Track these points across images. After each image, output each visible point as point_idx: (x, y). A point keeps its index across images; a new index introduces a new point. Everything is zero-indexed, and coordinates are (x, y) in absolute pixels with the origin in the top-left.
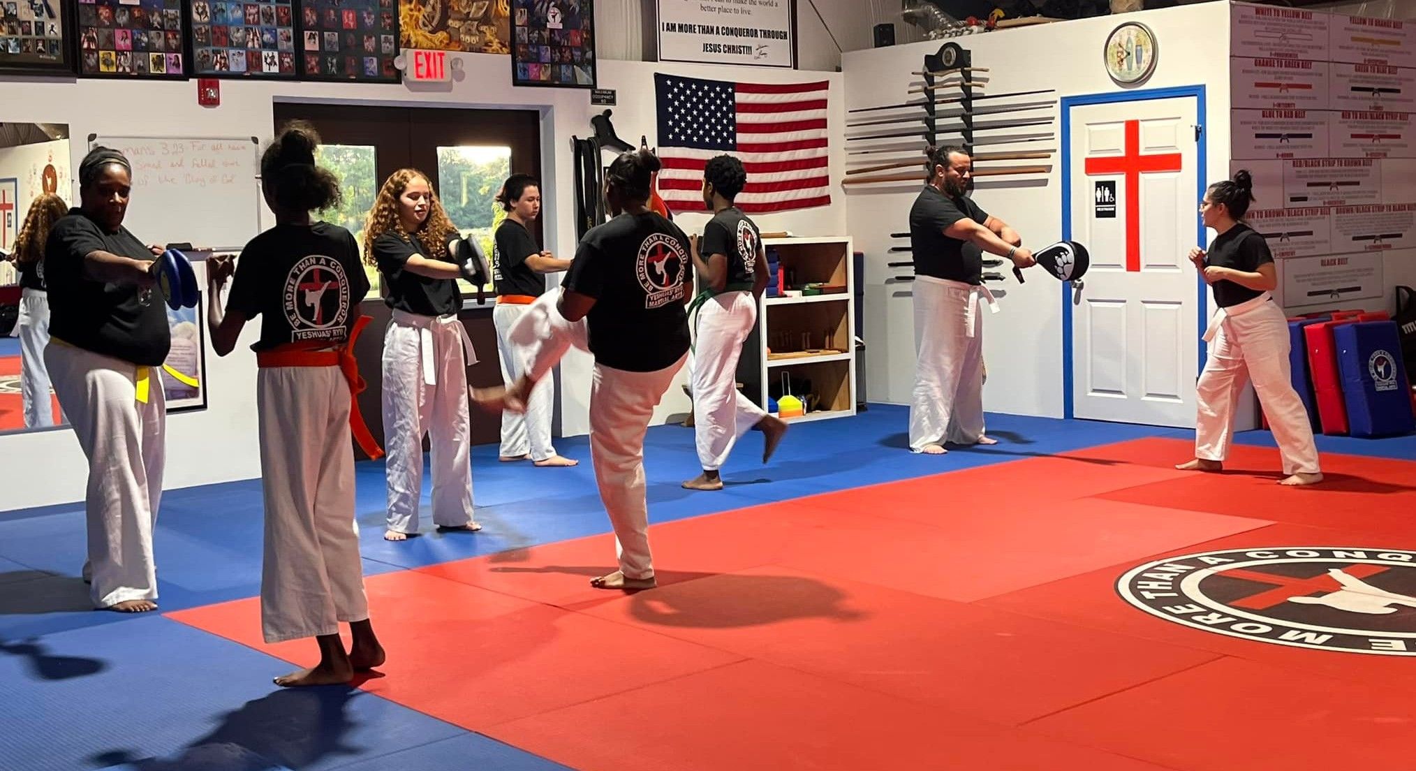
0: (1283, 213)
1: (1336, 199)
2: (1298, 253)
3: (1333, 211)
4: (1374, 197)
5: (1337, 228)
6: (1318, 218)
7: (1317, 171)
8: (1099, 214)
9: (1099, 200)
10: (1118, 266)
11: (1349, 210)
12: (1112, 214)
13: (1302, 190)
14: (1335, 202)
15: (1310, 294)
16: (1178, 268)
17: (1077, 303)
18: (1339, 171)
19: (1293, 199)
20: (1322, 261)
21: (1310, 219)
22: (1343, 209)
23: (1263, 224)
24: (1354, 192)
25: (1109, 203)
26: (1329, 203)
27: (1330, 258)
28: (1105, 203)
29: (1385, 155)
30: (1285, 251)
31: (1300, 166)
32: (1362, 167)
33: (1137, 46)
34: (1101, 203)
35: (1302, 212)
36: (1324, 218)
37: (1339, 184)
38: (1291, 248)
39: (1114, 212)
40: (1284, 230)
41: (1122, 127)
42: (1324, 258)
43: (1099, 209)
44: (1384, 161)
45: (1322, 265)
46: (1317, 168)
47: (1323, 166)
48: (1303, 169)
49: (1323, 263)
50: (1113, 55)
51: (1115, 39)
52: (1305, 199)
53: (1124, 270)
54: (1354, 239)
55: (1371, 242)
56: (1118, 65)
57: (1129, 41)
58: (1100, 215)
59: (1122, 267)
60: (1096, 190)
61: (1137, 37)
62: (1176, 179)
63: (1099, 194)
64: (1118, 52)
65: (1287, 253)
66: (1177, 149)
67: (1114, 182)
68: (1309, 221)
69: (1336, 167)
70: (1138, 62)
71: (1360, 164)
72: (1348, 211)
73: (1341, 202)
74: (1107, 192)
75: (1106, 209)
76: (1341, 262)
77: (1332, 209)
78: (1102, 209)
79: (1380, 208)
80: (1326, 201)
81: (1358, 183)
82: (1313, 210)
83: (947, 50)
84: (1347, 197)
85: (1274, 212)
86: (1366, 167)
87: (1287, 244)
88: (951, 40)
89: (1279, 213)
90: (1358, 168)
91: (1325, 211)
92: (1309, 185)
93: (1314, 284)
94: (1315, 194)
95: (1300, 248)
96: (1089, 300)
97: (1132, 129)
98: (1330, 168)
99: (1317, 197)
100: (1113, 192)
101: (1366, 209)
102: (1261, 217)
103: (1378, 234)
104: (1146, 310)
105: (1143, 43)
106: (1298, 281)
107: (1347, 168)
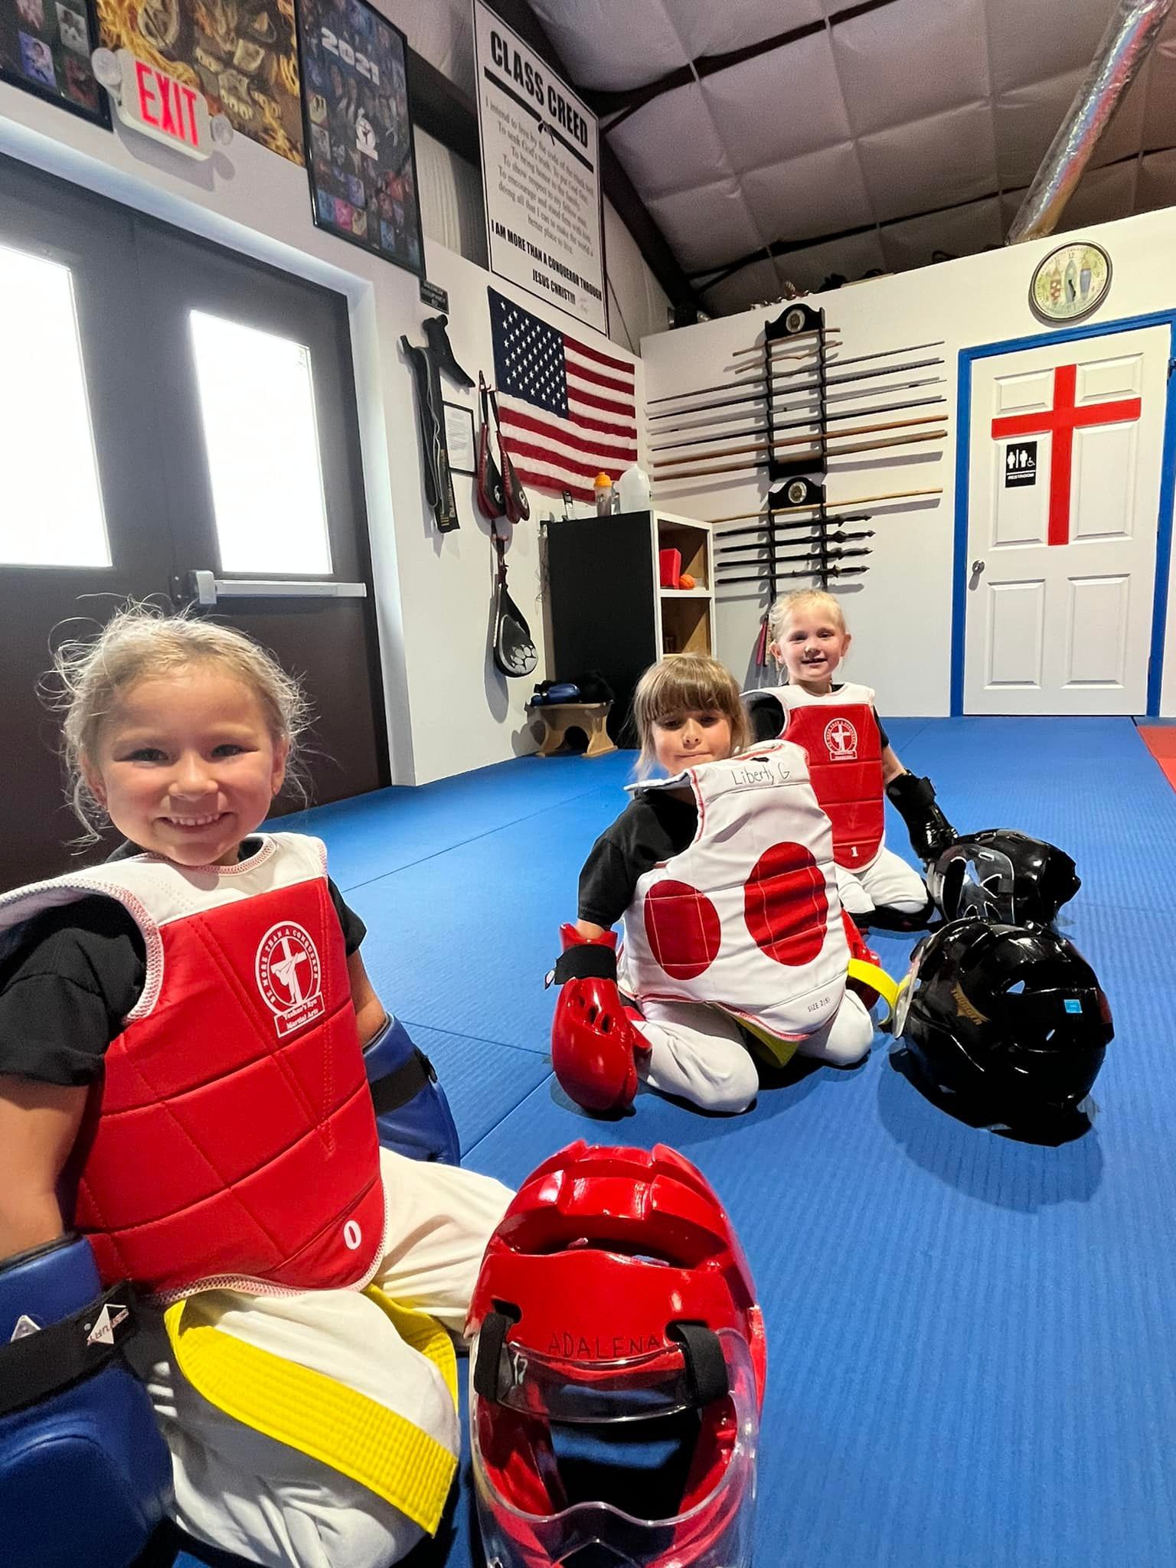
8: (1010, 484)
9: (1011, 467)
10: (1037, 541)
12: (1029, 481)
16: (1127, 535)
17: (973, 586)
25: (1027, 468)
28: (1020, 469)
33: (1082, 271)
34: (1014, 469)
39: (1033, 478)
41: (1051, 377)
43: (1009, 478)
50: (1043, 287)
51: (1049, 266)
53: (1045, 545)
56: (1051, 299)
57: (1071, 265)
59: (1041, 542)
60: (1008, 455)
61: (1084, 258)
64: (1052, 283)
66: (1135, 393)
67: (1034, 444)
70: (1084, 290)
75: (1022, 476)
78: (1016, 477)
83: (793, 313)
88: (798, 301)
96: (990, 584)
97: (1065, 378)
100: (1032, 455)
104: (1075, 587)
105: (1092, 266)
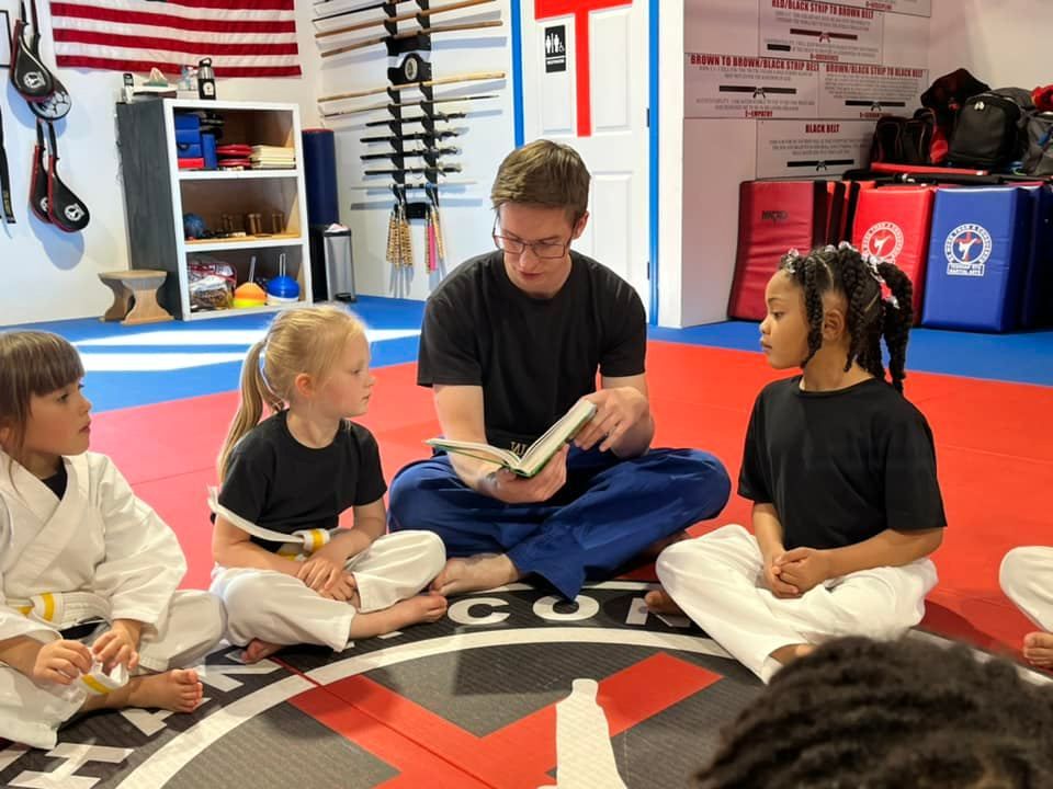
0: (757, 63)
1: (826, 54)
2: (775, 114)
3: (823, 67)
4: (873, 56)
5: (826, 88)
6: (805, 74)
7: (805, 16)
9: (549, 52)
11: (843, 68)
12: (562, 67)
13: (784, 37)
14: (826, 57)
15: (791, 164)
18: (832, 19)
19: (771, 47)
20: (807, 127)
21: (794, 73)
22: (835, 66)
23: (729, 73)
24: (850, 48)
25: (559, 54)
26: (818, 56)
27: (817, 123)
28: (555, 54)
29: (889, 7)
30: (759, 110)
31: (782, 6)
32: (860, 19)
34: (551, 55)
35: (783, 63)
36: (811, 75)
37: (831, 35)
38: (767, 107)
39: (564, 64)
40: (759, 85)
42: (809, 123)
43: (549, 63)
44: (887, 14)
45: (807, 131)
46: (804, 12)
47: (812, 10)
48: (786, 10)
49: (808, 129)
52: (787, 48)
54: (848, 103)
55: (868, 109)
58: (550, 69)
60: (547, 39)
62: (627, 17)
63: (549, 44)
65: (762, 113)
67: (563, 27)
68: (792, 76)
69: (828, 14)
71: (858, 15)
72: (841, 70)
73: (832, 57)
74: (557, 40)
75: (557, 62)
76: (831, 129)
77: (821, 64)
78: (552, 63)
79: (880, 70)
80: (815, 54)
81: (854, 37)
82: (798, 64)
84: (840, 53)
85: (745, 59)
86: (865, 20)
87: (761, 102)
89: (752, 62)
90: (855, 18)
91: (811, 66)
92: (793, 31)
93: (795, 153)
94: (800, 43)
95: (779, 108)
98: (822, 14)
99: (802, 48)
100: (562, 40)
101: (864, 69)
102: (729, 64)
103: (876, 101)
106: (776, 148)
107: (842, 17)
